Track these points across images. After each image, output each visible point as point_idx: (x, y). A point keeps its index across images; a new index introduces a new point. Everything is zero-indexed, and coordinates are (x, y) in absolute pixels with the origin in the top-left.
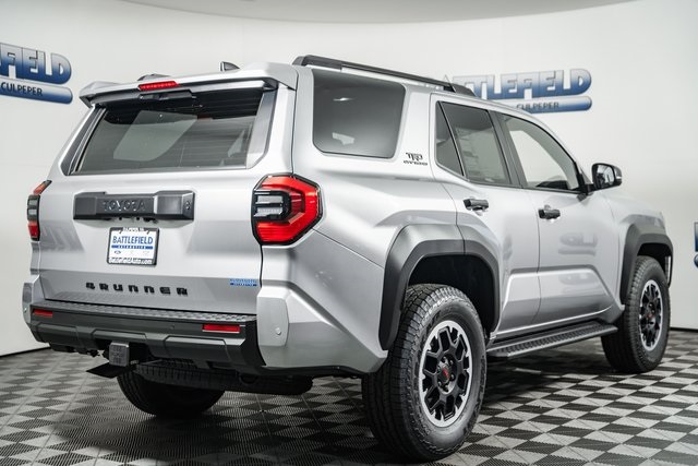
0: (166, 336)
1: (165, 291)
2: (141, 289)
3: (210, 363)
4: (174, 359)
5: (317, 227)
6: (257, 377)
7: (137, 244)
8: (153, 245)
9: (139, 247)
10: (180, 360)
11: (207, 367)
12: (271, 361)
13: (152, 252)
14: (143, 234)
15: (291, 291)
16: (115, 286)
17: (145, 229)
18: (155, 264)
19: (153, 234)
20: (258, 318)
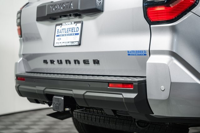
0: (85, 91)
1: (86, 62)
2: (72, 62)
3: (114, 111)
4: (93, 108)
5: (194, 10)
6: (148, 123)
7: (70, 33)
8: (79, 32)
9: (71, 35)
10: (96, 109)
11: (112, 114)
12: (158, 112)
13: (78, 36)
14: (74, 26)
15: (173, 58)
16: (58, 61)
17: (75, 22)
18: (80, 45)
19: (79, 25)
20: (147, 79)
